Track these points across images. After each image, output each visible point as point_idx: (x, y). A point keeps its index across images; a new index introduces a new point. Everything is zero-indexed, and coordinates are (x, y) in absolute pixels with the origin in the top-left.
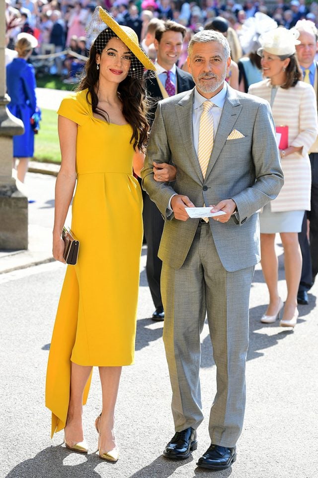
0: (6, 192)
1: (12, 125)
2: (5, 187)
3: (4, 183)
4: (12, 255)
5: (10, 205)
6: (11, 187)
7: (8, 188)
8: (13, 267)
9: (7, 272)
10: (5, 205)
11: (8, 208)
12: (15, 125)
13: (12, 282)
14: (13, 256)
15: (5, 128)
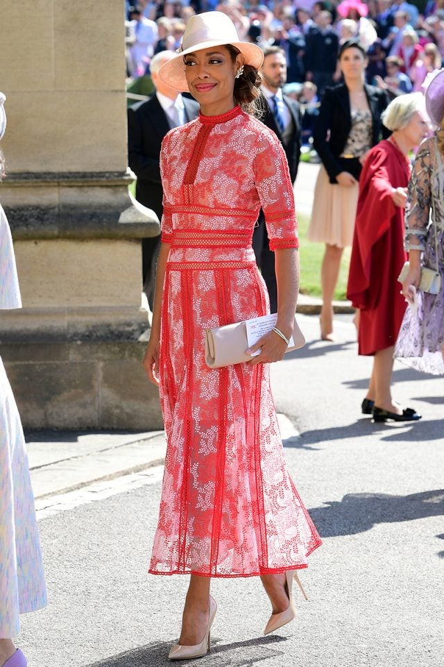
0: (132, 333)
1: (140, 219)
2: (129, 325)
3: (128, 319)
4: (145, 440)
5: (139, 356)
6: (139, 325)
7: (135, 327)
8: (147, 461)
9: (137, 470)
10: (131, 355)
11: (135, 360)
12: (145, 220)
13: (148, 488)
14: (146, 442)
15: (128, 225)
